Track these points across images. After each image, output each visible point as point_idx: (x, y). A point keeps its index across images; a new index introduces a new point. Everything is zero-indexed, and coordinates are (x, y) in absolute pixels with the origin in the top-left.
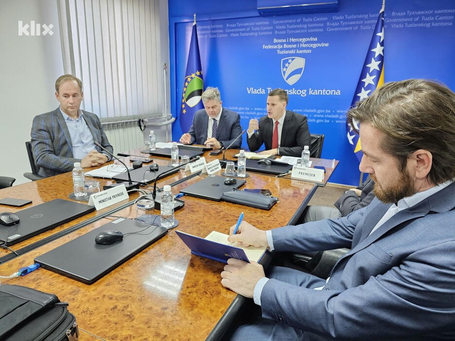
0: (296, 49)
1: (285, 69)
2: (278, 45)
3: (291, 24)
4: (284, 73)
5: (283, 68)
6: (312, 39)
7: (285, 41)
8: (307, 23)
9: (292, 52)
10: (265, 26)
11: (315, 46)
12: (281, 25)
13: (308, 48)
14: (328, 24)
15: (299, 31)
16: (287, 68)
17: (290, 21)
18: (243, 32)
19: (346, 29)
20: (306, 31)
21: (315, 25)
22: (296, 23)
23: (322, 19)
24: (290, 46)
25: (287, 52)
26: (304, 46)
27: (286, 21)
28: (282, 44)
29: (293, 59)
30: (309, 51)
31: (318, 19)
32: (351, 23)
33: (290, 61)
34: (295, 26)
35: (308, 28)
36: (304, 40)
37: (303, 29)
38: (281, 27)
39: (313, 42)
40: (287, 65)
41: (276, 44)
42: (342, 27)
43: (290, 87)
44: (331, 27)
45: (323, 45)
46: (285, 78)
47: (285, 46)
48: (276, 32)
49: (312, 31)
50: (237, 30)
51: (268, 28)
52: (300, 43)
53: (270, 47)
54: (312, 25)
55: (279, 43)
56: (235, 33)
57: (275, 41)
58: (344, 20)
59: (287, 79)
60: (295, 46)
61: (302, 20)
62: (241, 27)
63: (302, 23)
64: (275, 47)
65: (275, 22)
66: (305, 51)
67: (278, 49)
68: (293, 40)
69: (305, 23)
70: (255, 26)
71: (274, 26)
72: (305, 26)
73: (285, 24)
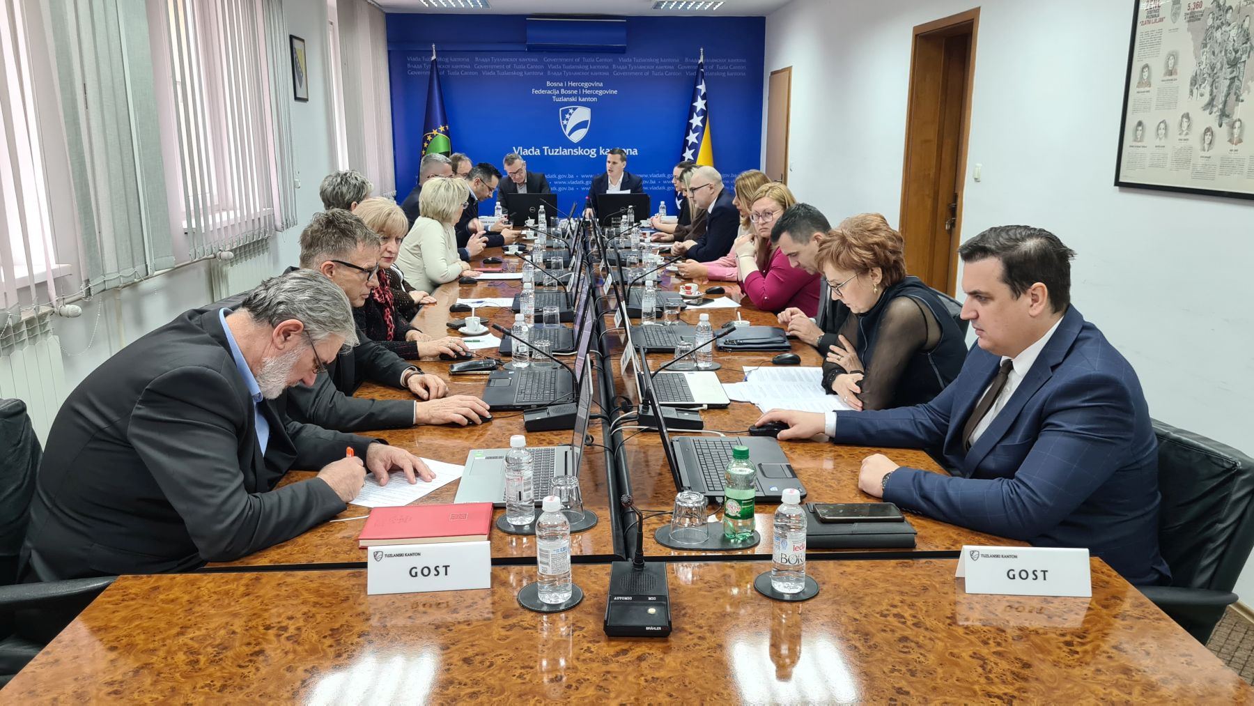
0: (577, 95)
1: (565, 122)
2: (552, 90)
3: (567, 64)
4: (565, 126)
5: (563, 120)
6: (596, 84)
7: (561, 85)
8: (588, 64)
9: (573, 99)
10: (532, 63)
11: (601, 93)
12: (554, 64)
13: (592, 96)
14: (614, 66)
15: (579, 74)
16: (567, 120)
17: (566, 60)
18: (502, 70)
19: (636, 74)
20: (588, 73)
21: (599, 67)
22: (574, 64)
23: (606, 60)
24: (569, 92)
25: (565, 100)
26: (588, 92)
27: (561, 60)
28: (559, 88)
29: (574, 109)
30: (594, 99)
31: (601, 60)
32: (641, 67)
33: (571, 111)
34: (574, 67)
35: (591, 70)
36: (586, 85)
37: (584, 71)
38: (554, 67)
39: (599, 88)
40: (567, 116)
41: (550, 88)
42: (631, 71)
43: (574, 146)
44: (618, 70)
45: (611, 92)
46: (567, 133)
47: (563, 91)
48: (549, 73)
49: (596, 74)
50: (492, 67)
51: (537, 67)
52: (582, 88)
53: (543, 92)
54: (595, 67)
55: (554, 88)
56: (489, 70)
57: (548, 84)
58: (633, 63)
59: (570, 134)
60: (575, 92)
61: (581, 60)
62: (497, 64)
63: (581, 63)
64: (549, 92)
65: (547, 60)
66: (589, 99)
67: (553, 95)
68: (573, 84)
69: (586, 64)
70: (519, 63)
71: (546, 65)
72: (587, 67)
73: (560, 64)
